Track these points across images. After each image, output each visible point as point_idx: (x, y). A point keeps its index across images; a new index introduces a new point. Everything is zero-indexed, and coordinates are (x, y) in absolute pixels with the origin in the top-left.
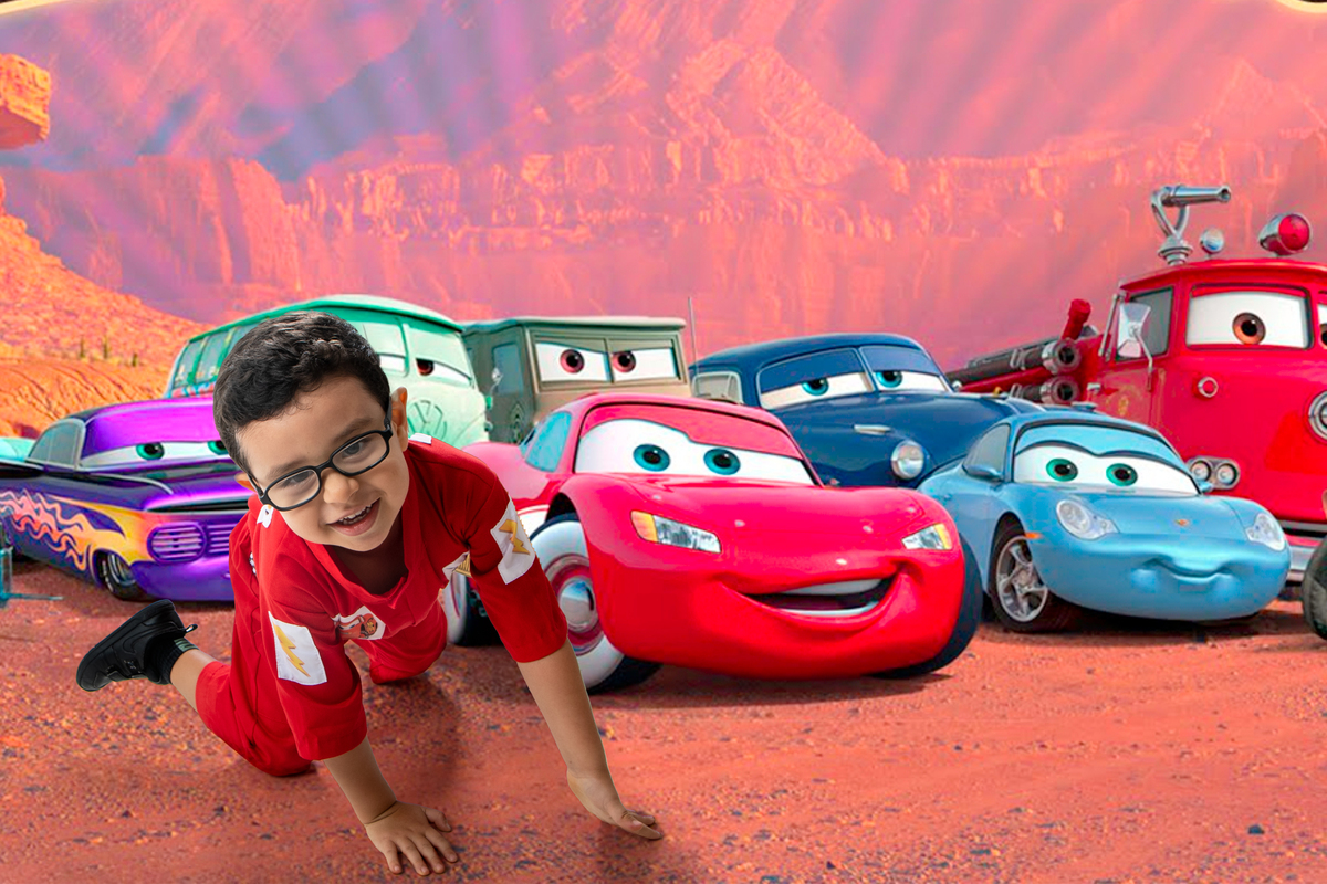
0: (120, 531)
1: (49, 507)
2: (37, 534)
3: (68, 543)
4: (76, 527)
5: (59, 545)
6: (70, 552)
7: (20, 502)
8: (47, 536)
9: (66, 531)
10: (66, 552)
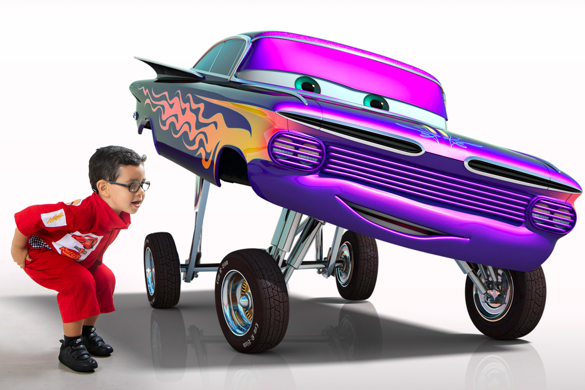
0: (250, 130)
1: (195, 106)
2: (177, 132)
3: (201, 140)
4: (213, 125)
5: (192, 143)
6: (201, 151)
7: (171, 102)
8: (185, 134)
9: (202, 129)
10: (198, 150)
